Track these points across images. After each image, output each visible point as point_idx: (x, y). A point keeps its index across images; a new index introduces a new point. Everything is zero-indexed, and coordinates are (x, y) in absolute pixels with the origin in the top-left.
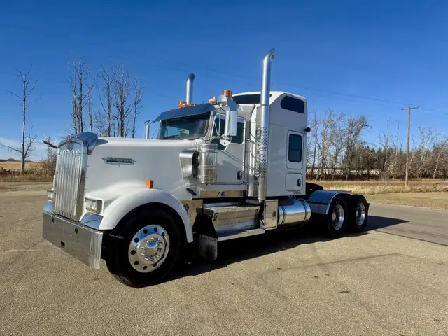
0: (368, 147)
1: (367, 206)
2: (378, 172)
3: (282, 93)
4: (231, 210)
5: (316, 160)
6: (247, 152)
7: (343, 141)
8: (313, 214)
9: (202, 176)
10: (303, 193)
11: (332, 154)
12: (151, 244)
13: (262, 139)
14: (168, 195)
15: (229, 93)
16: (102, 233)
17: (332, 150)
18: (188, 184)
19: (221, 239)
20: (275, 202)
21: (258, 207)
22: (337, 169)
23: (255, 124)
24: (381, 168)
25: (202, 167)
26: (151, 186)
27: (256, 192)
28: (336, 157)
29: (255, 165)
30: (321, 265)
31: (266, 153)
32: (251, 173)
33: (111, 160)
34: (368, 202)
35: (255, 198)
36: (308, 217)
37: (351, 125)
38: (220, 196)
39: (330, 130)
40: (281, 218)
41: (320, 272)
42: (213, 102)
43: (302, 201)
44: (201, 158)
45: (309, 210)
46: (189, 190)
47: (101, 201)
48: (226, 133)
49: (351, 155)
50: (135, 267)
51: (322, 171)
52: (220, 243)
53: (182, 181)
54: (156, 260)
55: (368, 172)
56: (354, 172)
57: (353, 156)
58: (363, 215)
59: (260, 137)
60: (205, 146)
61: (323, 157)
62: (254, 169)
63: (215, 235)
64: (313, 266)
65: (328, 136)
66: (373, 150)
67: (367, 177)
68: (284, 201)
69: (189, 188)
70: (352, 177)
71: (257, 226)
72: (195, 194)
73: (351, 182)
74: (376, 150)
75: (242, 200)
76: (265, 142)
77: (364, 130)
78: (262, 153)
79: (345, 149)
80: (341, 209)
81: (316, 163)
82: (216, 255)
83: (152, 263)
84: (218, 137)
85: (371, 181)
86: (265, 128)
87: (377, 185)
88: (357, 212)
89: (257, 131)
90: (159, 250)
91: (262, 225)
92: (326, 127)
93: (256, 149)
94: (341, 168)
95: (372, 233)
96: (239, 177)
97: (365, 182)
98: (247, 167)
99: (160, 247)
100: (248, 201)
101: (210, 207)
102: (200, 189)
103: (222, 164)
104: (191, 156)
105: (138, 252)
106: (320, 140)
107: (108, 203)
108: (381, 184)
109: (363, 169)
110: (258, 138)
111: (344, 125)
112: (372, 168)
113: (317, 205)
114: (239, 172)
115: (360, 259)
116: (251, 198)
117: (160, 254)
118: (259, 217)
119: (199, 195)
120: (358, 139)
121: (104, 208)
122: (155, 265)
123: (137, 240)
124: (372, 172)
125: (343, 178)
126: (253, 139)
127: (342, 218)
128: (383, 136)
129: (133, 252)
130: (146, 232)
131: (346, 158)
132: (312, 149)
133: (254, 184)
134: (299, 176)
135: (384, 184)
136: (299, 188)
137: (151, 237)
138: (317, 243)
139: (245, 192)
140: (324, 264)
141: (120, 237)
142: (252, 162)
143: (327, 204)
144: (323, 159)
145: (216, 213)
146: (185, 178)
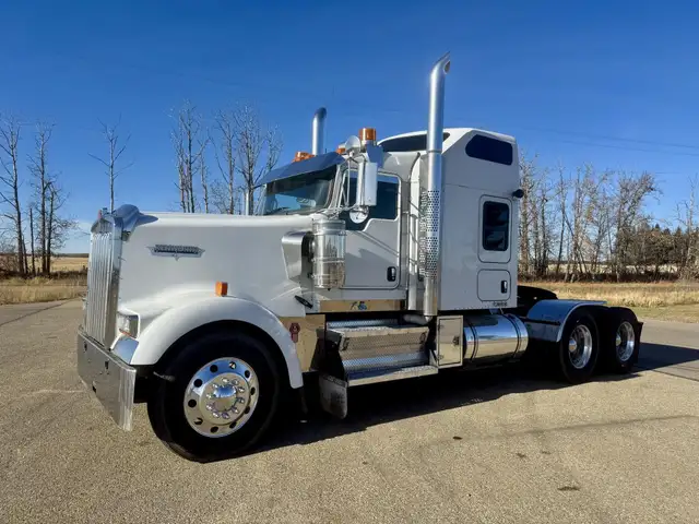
0: (657, 226)
1: (638, 327)
2: (676, 269)
3: (469, 130)
4: (374, 334)
5: (565, 250)
6: (404, 234)
7: (611, 216)
8: (531, 341)
9: (320, 275)
10: (513, 303)
11: (593, 238)
12: (225, 389)
13: (430, 211)
14: (255, 308)
15: (371, 135)
16: (135, 371)
17: (592, 232)
18: (297, 290)
19: (353, 383)
20: (459, 320)
21: (426, 329)
22: (600, 263)
23: (418, 185)
24: (681, 261)
25: (320, 260)
26: (224, 293)
27: (420, 302)
28: (598, 244)
29: (419, 256)
30: (537, 433)
31: (437, 235)
32: (412, 270)
33: (161, 250)
34: (639, 319)
35: (419, 313)
36: (524, 346)
37: (625, 189)
38: (356, 309)
39: (587, 198)
40: (470, 348)
41: (531, 446)
42: (343, 150)
43: (511, 318)
44: (317, 245)
45: (525, 335)
46: (300, 300)
47: (137, 316)
48: (359, 201)
49: (626, 239)
50: (195, 428)
51: (575, 267)
52: (351, 390)
53: (287, 283)
54: (232, 416)
55: (657, 270)
56: (631, 268)
57: (628, 241)
58: (631, 344)
59: (425, 208)
60: (325, 224)
61: (576, 244)
62: (416, 263)
63: (342, 375)
64: (521, 434)
65: (585, 208)
66: (667, 231)
67: (656, 276)
68: (475, 318)
69: (300, 295)
70: (627, 278)
71: (425, 362)
72: (310, 306)
73: (625, 285)
74: (673, 230)
75: (398, 317)
76: (435, 216)
77: (647, 197)
78: (429, 234)
79: (614, 230)
80: (587, 334)
81: (565, 254)
82: (345, 411)
83: (227, 421)
84: (347, 209)
85: (661, 284)
86: (435, 192)
87: (672, 289)
88: (619, 339)
89: (420, 198)
90: (239, 399)
91: (432, 360)
92: (580, 193)
93: (419, 229)
94: (607, 263)
95: (647, 376)
96: (390, 278)
97: (651, 285)
98: (404, 259)
99: (240, 395)
100: (407, 318)
101: (338, 328)
102: (319, 298)
103: (358, 254)
104: (298, 241)
105: (199, 402)
106: (570, 215)
107: (147, 320)
108: (679, 289)
109: (648, 262)
110: (422, 210)
111: (612, 190)
112: (665, 262)
113: (541, 325)
114: (390, 269)
115: (614, 423)
116: (412, 312)
117: (241, 408)
118: (428, 346)
119: (317, 308)
120: (639, 213)
121: (142, 329)
122: (233, 425)
123: (198, 384)
124: (664, 268)
125: (612, 278)
126: (414, 211)
127: (588, 349)
128: (682, 206)
129: (193, 403)
130: (214, 369)
131: (618, 245)
132: (557, 230)
133: (418, 289)
134: (504, 276)
135: (685, 288)
136: (504, 296)
137: (223, 379)
138: (541, 391)
139: (403, 303)
140: (542, 432)
141: (169, 378)
142: (413, 251)
143: (559, 324)
144: (576, 247)
145: (347, 339)
146: (292, 279)
